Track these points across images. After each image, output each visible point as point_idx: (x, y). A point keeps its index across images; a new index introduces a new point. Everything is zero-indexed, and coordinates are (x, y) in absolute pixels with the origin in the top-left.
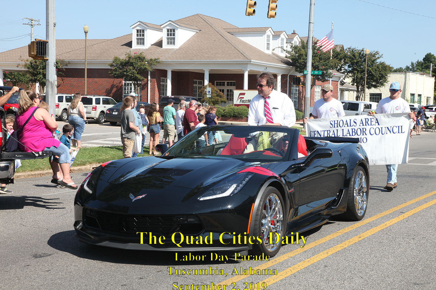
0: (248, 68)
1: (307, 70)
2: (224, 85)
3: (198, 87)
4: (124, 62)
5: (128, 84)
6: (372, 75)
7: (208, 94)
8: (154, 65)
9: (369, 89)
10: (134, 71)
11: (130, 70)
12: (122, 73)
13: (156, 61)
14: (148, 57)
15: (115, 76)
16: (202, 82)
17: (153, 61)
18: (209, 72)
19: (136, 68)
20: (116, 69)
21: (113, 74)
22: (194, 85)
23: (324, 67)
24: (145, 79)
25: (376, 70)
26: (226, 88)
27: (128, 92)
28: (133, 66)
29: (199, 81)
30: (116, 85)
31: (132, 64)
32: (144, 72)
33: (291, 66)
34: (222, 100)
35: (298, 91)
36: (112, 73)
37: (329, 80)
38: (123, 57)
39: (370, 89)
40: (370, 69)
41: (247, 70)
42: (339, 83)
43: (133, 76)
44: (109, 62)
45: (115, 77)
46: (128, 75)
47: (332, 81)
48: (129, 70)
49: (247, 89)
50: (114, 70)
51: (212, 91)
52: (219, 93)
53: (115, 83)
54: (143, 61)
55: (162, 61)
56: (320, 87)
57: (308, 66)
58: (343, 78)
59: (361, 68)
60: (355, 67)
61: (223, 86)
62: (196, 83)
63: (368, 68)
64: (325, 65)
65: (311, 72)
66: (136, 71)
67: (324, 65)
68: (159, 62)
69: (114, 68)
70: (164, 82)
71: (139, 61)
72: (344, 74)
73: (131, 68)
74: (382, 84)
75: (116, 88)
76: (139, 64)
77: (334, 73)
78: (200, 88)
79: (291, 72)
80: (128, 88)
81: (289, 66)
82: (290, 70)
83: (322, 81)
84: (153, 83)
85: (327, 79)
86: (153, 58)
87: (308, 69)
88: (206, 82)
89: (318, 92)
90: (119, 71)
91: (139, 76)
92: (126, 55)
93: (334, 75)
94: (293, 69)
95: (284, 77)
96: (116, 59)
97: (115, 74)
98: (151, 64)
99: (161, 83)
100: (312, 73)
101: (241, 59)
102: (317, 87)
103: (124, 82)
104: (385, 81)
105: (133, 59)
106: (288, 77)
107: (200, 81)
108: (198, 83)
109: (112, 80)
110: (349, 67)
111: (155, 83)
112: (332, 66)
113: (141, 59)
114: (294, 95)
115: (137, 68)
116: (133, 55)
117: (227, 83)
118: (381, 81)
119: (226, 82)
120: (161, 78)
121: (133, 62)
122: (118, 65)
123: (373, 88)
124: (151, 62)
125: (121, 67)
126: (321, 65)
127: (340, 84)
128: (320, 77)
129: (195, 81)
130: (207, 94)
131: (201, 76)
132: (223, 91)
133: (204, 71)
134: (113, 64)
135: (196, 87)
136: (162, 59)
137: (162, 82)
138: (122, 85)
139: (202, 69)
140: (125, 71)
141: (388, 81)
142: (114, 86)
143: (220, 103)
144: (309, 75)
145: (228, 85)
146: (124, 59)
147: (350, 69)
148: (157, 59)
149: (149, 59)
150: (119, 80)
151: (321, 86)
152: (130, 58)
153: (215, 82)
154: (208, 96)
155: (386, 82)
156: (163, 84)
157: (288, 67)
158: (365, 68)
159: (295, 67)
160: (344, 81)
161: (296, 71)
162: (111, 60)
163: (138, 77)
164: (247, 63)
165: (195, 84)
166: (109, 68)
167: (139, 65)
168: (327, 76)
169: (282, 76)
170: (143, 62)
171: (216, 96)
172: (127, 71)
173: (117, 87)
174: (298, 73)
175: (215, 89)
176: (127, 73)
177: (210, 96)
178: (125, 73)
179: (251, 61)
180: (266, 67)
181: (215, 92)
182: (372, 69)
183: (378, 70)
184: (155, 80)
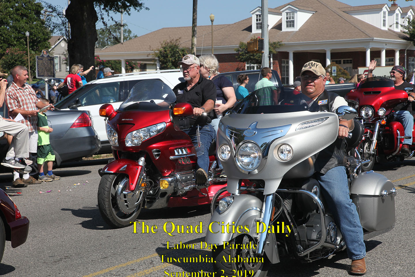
2: (341, 63)
5: (251, 67)
7: (334, 72)
8: (278, 48)
12: (248, 57)
13: (280, 44)
17: (276, 44)
18: (331, 51)
20: (243, 53)
21: (240, 59)
26: (343, 66)
33: (409, 41)
36: (239, 57)
41: (369, 48)
51: (337, 70)
52: (344, 71)
55: (285, 44)
61: (340, 65)
68: (282, 45)
79: (408, 47)
82: (408, 45)
84: (276, 65)
86: (276, 41)
88: (329, 61)
90: (245, 55)
94: (411, 44)
96: (242, 44)
97: (242, 59)
98: (275, 47)
99: (283, 65)
101: (363, 38)
103: (246, 65)
106: (406, 52)
117: (344, 61)
119: (342, 60)
120: (283, 60)
122: (244, 50)
130: (333, 72)
133: (326, 51)
134: (240, 49)
136: (285, 42)
137: (283, 63)
138: (245, 68)
139: (324, 50)
140: (251, 55)
145: (344, 63)
148: (280, 42)
149: (272, 42)
150: (243, 63)
154: (333, 75)
157: (406, 42)
159: (412, 42)
161: (414, 45)
164: (370, 41)
166: (236, 52)
169: (400, 51)
171: (341, 74)
175: (340, 67)
176: (253, 56)
177: (336, 75)
178: (252, 57)
179: (373, 39)
180: (386, 43)
181: (340, 70)
184: (277, 62)
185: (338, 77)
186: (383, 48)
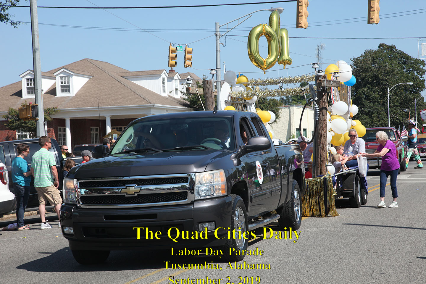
0: (152, 112)
2: (121, 130)
3: (95, 134)
5: (22, 135)
12: (19, 125)
13: (54, 110)
15: (12, 128)
16: (98, 128)
17: (51, 110)
18: (111, 118)
20: (12, 121)
21: (9, 127)
22: (92, 132)
25: (268, 107)
29: (95, 128)
40: (262, 106)
44: (4, 114)
45: (11, 130)
46: (27, 127)
50: (10, 122)
55: (60, 110)
62: (92, 130)
63: (259, 105)
69: (10, 120)
70: (61, 131)
81: (188, 108)
84: (51, 133)
86: (51, 107)
88: (109, 130)
90: (16, 123)
96: (11, 111)
97: (12, 126)
98: (50, 114)
101: (143, 104)
103: (17, 133)
107: (96, 127)
109: (7, 132)
111: (53, 133)
119: (123, 128)
120: (58, 127)
124: (49, 111)
125: (17, 119)
129: (91, 128)
133: (105, 117)
134: (9, 115)
136: (60, 108)
137: (59, 131)
138: (16, 137)
140: (23, 123)
141: (280, 117)
142: (9, 138)
148: (56, 108)
149: (46, 108)
153: (112, 128)
155: (278, 119)
156: (60, 133)
158: (257, 105)
159: (193, 109)
162: (5, 111)
164: (151, 107)
166: (4, 119)
176: (25, 124)
178: (23, 125)
179: (154, 106)
180: (167, 110)
182: (264, 106)
183: (270, 106)
184: (52, 129)
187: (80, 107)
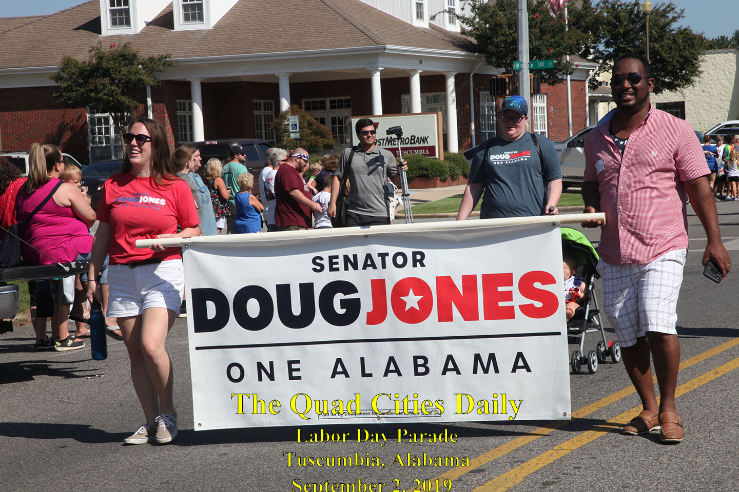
0: (379, 65)
1: (520, 60)
2: (324, 108)
3: (265, 116)
4: (88, 68)
5: (99, 119)
6: (662, 60)
7: (293, 131)
8: (160, 70)
9: (656, 93)
10: (113, 88)
11: (105, 86)
12: (85, 95)
13: (164, 62)
14: (144, 53)
15: (70, 102)
16: (271, 103)
17: (156, 61)
18: (290, 78)
19: (117, 81)
20: (69, 86)
21: (63, 99)
22: (256, 112)
23: (552, 51)
24: (141, 106)
25: (671, 48)
26: (329, 114)
27: (100, 138)
28: (109, 75)
29: (265, 103)
30: (72, 124)
31: (106, 73)
32: (136, 90)
33: (476, 54)
34: (326, 141)
35: (496, 110)
36: (61, 96)
37: (566, 80)
38: (83, 57)
39: (659, 94)
40: (657, 46)
41: (377, 70)
42: (587, 84)
43: (112, 101)
44: (52, 71)
45: (69, 106)
46: (100, 99)
47: (571, 80)
48: (101, 87)
49: (381, 113)
50: (65, 88)
51: (300, 123)
52: (318, 128)
53: (67, 120)
54: (132, 64)
55: (177, 61)
56: (545, 96)
57: (522, 51)
58: (595, 71)
59: (635, 46)
60: (621, 45)
61: (323, 111)
62: (258, 107)
63: (652, 44)
64: (554, 45)
65: (530, 64)
66: (119, 87)
67: (551, 45)
68: (170, 65)
69: (65, 85)
70: (184, 110)
71: (122, 65)
72: (598, 63)
73: (106, 81)
74: (688, 81)
75: (71, 130)
76: (124, 70)
77: (576, 63)
78: (268, 118)
79: (477, 68)
80: (100, 129)
81: (472, 54)
82: (474, 63)
83: (549, 84)
84: (160, 113)
85: (560, 77)
86: (155, 54)
87: (522, 58)
88: (285, 105)
89: (541, 108)
90: (77, 91)
91: (125, 100)
92: (90, 51)
93: (577, 66)
94: (481, 60)
95: (461, 80)
96: (67, 63)
97: (69, 98)
98: (152, 71)
99: (179, 113)
100: (532, 65)
101: (361, 45)
102: (538, 96)
103: (88, 115)
104: (694, 72)
105: (109, 60)
106: (471, 79)
107: (266, 101)
108: (262, 108)
109: (60, 112)
110: (608, 45)
111: (164, 113)
112: (572, 46)
113: (128, 59)
114: (486, 119)
115: (119, 81)
116: (106, 49)
117: (331, 102)
118: (684, 72)
119: (328, 100)
120: (177, 101)
121: (109, 66)
122: (74, 77)
123: (667, 90)
124: (152, 65)
125: (81, 81)
126: (546, 46)
127: (589, 86)
128: (544, 74)
129: (256, 103)
130: (291, 130)
131: (270, 90)
132: (322, 121)
133: (277, 78)
134: (62, 74)
135: (260, 116)
136: (177, 56)
137: (180, 110)
138: (86, 121)
139: (274, 75)
140: (91, 91)
141: (700, 72)
142: (65, 126)
143: (322, 149)
144: (524, 71)
145: (332, 107)
146: (87, 61)
147: (611, 50)
148: (166, 58)
149: (146, 57)
150: (78, 111)
151: (546, 94)
152: (101, 58)
153: (303, 101)
154: (292, 136)
155: (697, 75)
156: (182, 114)
157: (470, 56)
158: (646, 45)
159: (484, 55)
160: (597, 78)
161: (489, 63)
162: (55, 65)
163: (124, 102)
164: (379, 53)
165: (257, 110)
166: (53, 83)
167: (125, 73)
168: (560, 70)
169: (456, 77)
170: (133, 66)
171: (311, 134)
172: (96, 90)
173: (72, 128)
174: (494, 68)
175: (309, 117)
176: (96, 93)
177: (298, 136)
178: (93, 95)
179: (385, 49)
180: (421, 60)
181: (309, 125)
182: (662, 46)
183: (676, 46)
184: (162, 106)
185: (305, 142)
186: (415, 71)
187: (221, 54)
